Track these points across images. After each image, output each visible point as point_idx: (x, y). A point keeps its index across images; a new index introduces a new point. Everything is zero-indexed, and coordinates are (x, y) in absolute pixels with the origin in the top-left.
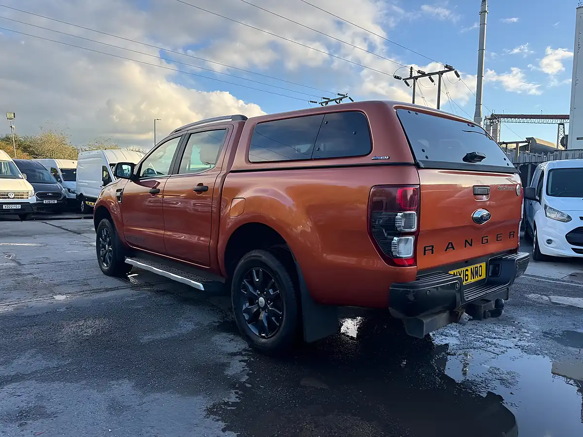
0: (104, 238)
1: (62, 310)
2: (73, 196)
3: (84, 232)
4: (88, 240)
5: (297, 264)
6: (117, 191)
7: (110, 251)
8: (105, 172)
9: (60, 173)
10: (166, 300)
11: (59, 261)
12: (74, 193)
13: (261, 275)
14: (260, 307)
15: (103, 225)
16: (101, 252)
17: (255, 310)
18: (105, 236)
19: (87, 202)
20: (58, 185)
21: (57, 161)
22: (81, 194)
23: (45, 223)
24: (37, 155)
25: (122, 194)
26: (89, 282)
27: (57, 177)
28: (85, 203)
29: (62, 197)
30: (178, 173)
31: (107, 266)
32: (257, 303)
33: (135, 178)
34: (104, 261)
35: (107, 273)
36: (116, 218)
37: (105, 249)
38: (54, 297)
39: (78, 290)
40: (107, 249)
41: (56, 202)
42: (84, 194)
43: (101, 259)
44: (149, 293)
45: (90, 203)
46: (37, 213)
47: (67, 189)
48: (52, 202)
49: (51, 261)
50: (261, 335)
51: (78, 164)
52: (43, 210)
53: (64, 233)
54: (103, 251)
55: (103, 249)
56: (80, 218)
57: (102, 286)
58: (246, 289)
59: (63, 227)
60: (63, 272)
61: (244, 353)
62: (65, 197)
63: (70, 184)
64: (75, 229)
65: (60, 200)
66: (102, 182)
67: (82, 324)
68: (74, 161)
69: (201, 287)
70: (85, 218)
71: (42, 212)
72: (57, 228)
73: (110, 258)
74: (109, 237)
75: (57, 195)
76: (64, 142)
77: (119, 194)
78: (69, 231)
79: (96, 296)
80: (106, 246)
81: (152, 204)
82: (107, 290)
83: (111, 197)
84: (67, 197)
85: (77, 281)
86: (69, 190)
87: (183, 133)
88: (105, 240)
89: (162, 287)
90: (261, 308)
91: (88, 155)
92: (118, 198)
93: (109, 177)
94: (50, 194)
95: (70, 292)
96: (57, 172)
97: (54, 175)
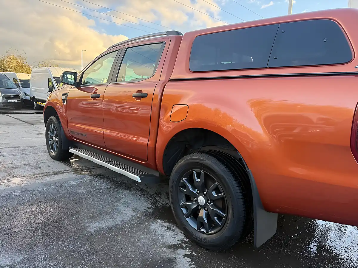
0: (51, 131)
1: (18, 194)
2: (28, 98)
3: (36, 123)
4: (39, 130)
5: (250, 172)
6: (63, 95)
7: (57, 142)
8: (50, 82)
9: (19, 82)
10: (103, 184)
11: (17, 146)
12: (29, 96)
13: (202, 176)
14: (199, 205)
15: (52, 121)
16: (50, 142)
17: (194, 207)
18: (53, 130)
19: (38, 102)
20: (18, 89)
21: (17, 74)
22: (34, 97)
23: (8, 116)
24: (4, 70)
25: (66, 97)
26: (40, 165)
27: (17, 84)
28: (36, 103)
29: (21, 99)
30: (116, 82)
31: (54, 153)
32: (195, 201)
33: (78, 85)
34: (52, 148)
35: (54, 158)
36: (62, 116)
37: (53, 140)
38: (12, 179)
39: (32, 174)
40: (54, 140)
41: (16, 101)
42: (36, 97)
43: (50, 147)
44: (89, 177)
45: (40, 103)
46: (3, 109)
47: (24, 93)
48: (13, 101)
49: (11, 146)
50: (199, 230)
51: (32, 76)
52: (8, 107)
53: (21, 124)
54: (51, 140)
55: (51, 139)
56: (33, 113)
57: (51, 170)
58: (185, 187)
59: (20, 119)
60: (19, 156)
61: (184, 245)
62: (23, 98)
63: (26, 90)
64: (29, 121)
65: (19, 101)
66: (49, 89)
67: (34, 209)
68: (29, 75)
69: (138, 179)
70: (37, 113)
71: (7, 108)
72: (17, 120)
73: (57, 147)
74: (56, 130)
75: (17, 97)
76: (22, 62)
77: (64, 97)
78: (25, 122)
79: (47, 179)
80: (53, 137)
81: (85, 106)
82: (55, 173)
83: (57, 100)
84: (24, 98)
85: (31, 164)
86: (25, 94)
87: (120, 48)
88: (52, 133)
89: (98, 172)
90: (201, 206)
91: (38, 70)
92: (64, 100)
93: (53, 86)
94: (12, 96)
95: (24, 175)
96: (17, 81)
97: (15, 84)
